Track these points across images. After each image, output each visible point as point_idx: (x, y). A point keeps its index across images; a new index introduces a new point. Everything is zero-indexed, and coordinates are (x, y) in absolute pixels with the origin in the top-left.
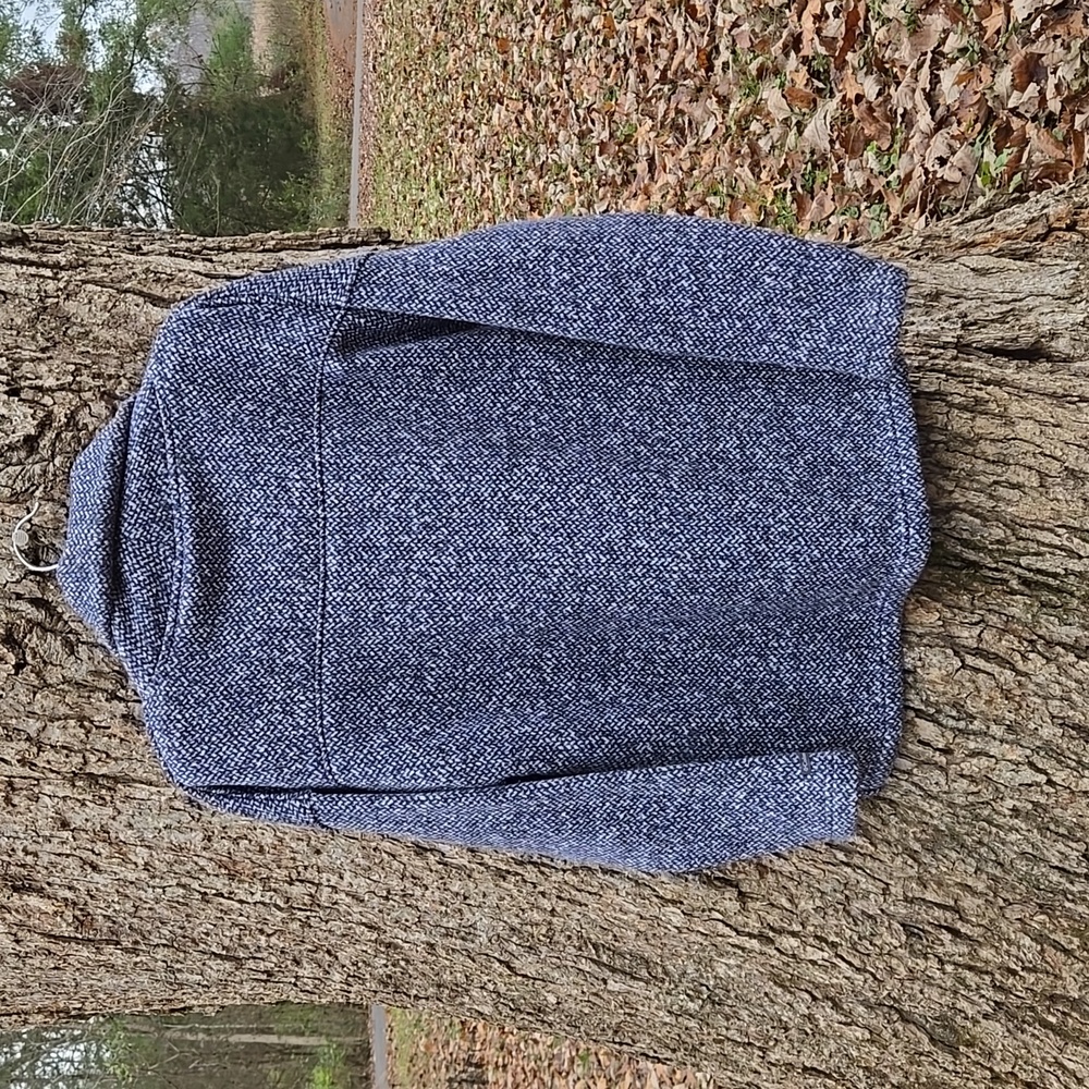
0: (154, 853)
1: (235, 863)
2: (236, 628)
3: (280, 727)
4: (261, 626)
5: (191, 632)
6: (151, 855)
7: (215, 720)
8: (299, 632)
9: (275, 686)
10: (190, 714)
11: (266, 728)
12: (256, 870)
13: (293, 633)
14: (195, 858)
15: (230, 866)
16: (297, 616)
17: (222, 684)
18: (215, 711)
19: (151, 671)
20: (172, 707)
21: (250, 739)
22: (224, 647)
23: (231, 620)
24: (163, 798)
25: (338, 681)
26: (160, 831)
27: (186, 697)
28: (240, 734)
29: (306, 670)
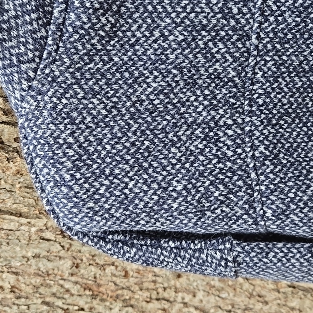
0: (20, 278)
1: (99, 285)
2: (149, 20)
3: (202, 158)
4: (182, 22)
5: (90, 20)
6: (18, 280)
7: (119, 147)
8: (230, 33)
9: (196, 104)
10: (86, 137)
11: (183, 159)
12: (120, 292)
13: (223, 33)
14: (61, 282)
15: (95, 288)
16: (230, 9)
17: (129, 98)
18: (120, 135)
19: (31, 74)
20: (61, 127)
21: (164, 173)
22: (132, 46)
23: (142, 10)
24: (33, 230)
25: (272, 101)
26: (28, 260)
27: (80, 114)
28: (151, 165)
29: (236, 85)
